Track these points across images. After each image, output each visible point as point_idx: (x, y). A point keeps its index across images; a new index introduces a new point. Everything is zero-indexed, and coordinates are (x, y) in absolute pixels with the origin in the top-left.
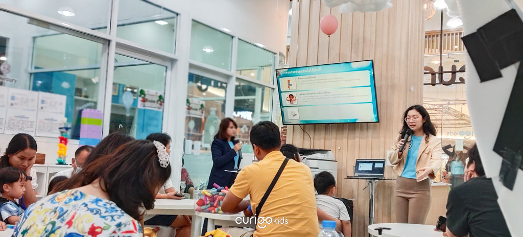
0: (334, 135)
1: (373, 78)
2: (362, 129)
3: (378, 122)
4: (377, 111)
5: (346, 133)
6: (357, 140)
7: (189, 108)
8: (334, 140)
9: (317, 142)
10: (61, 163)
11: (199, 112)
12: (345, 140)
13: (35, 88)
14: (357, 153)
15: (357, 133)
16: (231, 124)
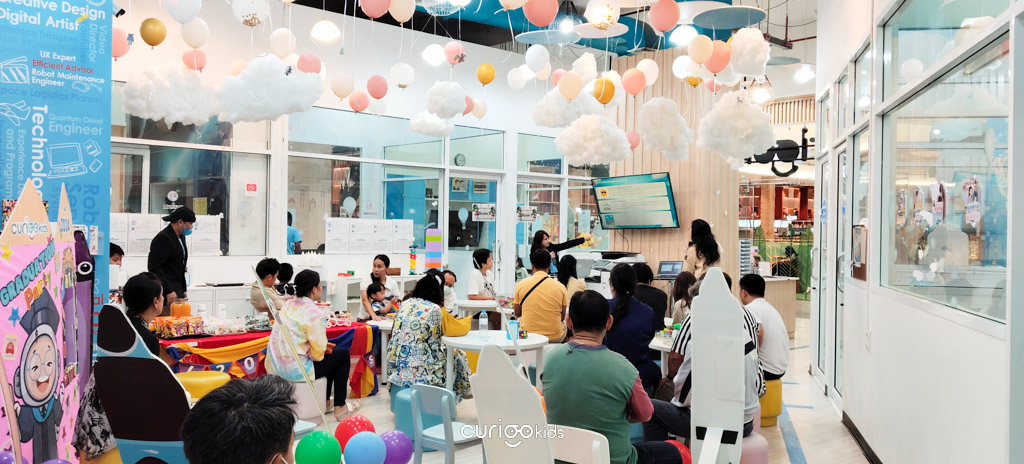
0: (648, 237)
1: (670, 189)
2: (670, 232)
3: (678, 226)
4: (676, 216)
5: (657, 236)
6: (667, 242)
7: (521, 216)
8: (648, 243)
9: (634, 244)
10: (412, 274)
11: (531, 218)
12: (657, 242)
13: (389, 217)
14: (666, 254)
15: (667, 236)
16: (545, 236)
